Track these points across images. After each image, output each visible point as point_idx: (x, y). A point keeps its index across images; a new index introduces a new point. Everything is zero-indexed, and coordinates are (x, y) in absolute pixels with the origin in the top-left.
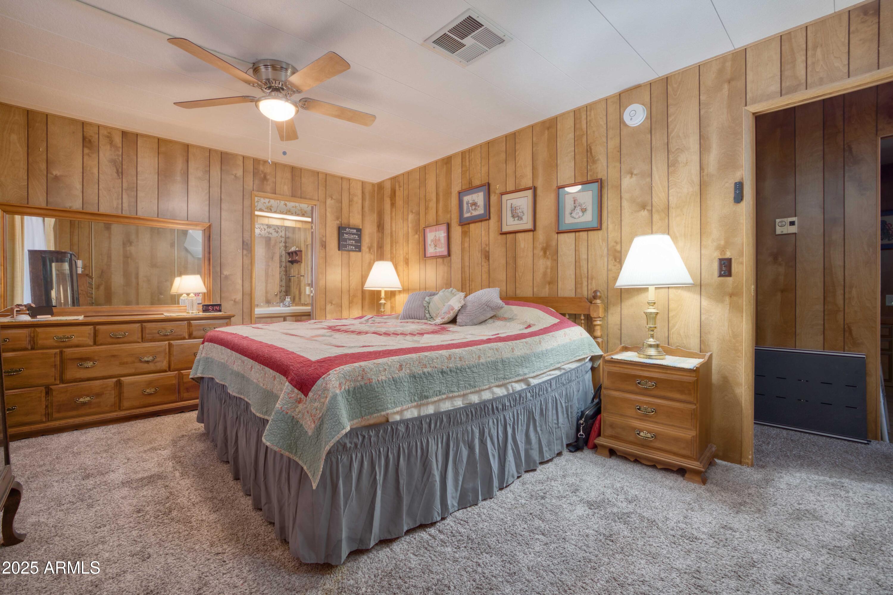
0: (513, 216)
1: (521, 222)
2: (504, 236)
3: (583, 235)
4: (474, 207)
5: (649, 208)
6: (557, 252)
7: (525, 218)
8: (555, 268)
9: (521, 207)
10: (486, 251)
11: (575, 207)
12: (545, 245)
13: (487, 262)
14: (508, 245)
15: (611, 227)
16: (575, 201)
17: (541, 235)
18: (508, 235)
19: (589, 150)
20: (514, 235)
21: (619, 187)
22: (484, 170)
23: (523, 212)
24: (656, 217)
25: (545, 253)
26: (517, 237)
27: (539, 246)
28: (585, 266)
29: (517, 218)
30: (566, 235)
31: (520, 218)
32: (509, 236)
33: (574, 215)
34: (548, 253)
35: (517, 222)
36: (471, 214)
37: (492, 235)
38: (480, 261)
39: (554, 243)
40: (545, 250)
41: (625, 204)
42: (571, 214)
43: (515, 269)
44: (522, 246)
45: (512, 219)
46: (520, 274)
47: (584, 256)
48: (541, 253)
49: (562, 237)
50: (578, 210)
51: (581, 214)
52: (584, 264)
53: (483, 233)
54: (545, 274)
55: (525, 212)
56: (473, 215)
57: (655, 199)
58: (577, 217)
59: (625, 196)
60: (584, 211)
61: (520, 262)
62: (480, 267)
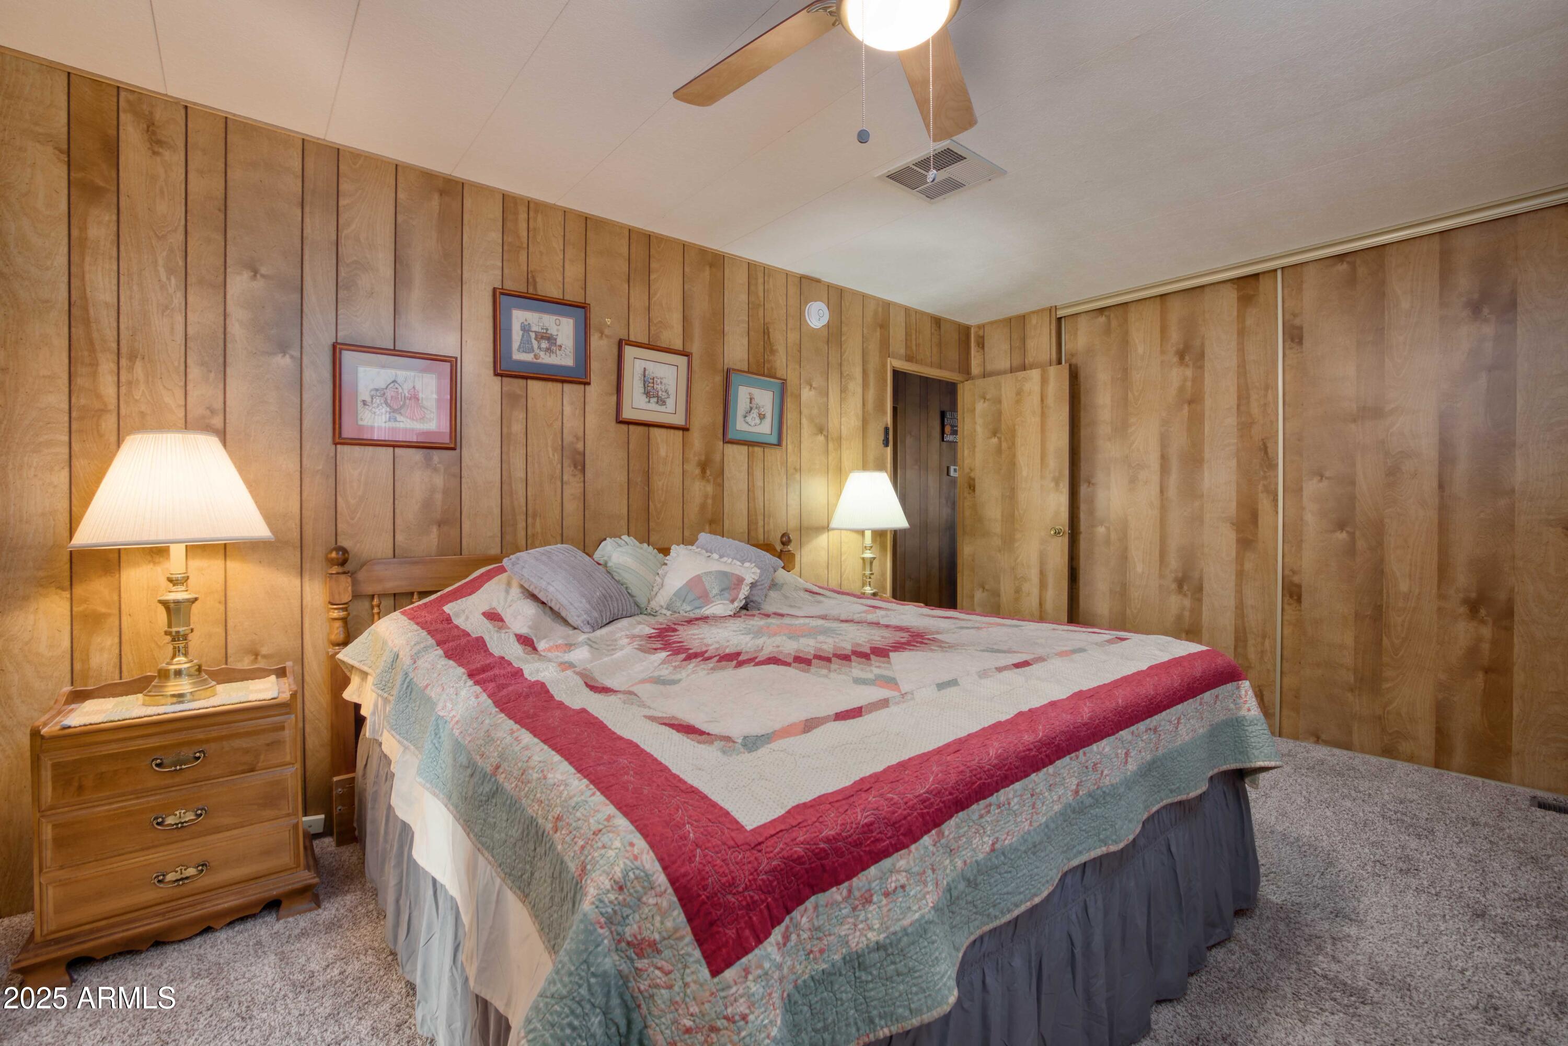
0: (647, 394)
1: (663, 409)
2: (624, 427)
3: (758, 450)
4: (544, 344)
5: (825, 433)
6: (722, 472)
7: (670, 402)
8: (719, 498)
9: (664, 381)
10: (576, 452)
11: (751, 408)
12: (703, 458)
13: (580, 476)
14: (631, 446)
15: (790, 447)
16: (751, 399)
17: (697, 439)
18: (631, 427)
19: (766, 333)
20: (646, 428)
21: (799, 396)
22: (574, 271)
23: (666, 391)
24: (831, 445)
25: (703, 471)
26: (651, 436)
27: (694, 459)
28: (761, 498)
29: (655, 400)
30: (735, 447)
31: (661, 402)
32: (634, 430)
33: (749, 419)
34: (708, 472)
35: (653, 406)
36: (536, 356)
37: (592, 420)
38: (558, 471)
39: (717, 457)
40: (704, 466)
41: (804, 421)
42: (745, 417)
43: (648, 496)
44: (663, 453)
45: (644, 399)
46: (659, 506)
47: (759, 483)
48: (697, 471)
49: (730, 450)
50: (755, 413)
51: (758, 421)
52: (759, 493)
53: (568, 409)
54: (703, 506)
55: (672, 391)
56: (539, 361)
57: (830, 425)
58: (753, 424)
59: (805, 411)
60: (762, 417)
61: (658, 483)
62: (559, 484)
